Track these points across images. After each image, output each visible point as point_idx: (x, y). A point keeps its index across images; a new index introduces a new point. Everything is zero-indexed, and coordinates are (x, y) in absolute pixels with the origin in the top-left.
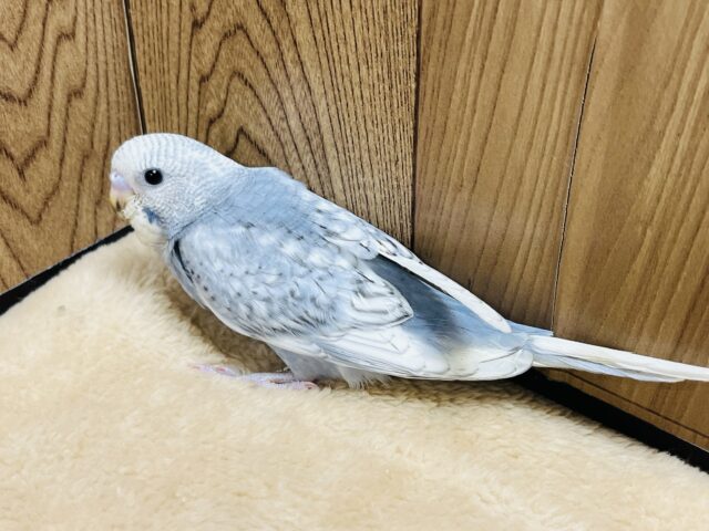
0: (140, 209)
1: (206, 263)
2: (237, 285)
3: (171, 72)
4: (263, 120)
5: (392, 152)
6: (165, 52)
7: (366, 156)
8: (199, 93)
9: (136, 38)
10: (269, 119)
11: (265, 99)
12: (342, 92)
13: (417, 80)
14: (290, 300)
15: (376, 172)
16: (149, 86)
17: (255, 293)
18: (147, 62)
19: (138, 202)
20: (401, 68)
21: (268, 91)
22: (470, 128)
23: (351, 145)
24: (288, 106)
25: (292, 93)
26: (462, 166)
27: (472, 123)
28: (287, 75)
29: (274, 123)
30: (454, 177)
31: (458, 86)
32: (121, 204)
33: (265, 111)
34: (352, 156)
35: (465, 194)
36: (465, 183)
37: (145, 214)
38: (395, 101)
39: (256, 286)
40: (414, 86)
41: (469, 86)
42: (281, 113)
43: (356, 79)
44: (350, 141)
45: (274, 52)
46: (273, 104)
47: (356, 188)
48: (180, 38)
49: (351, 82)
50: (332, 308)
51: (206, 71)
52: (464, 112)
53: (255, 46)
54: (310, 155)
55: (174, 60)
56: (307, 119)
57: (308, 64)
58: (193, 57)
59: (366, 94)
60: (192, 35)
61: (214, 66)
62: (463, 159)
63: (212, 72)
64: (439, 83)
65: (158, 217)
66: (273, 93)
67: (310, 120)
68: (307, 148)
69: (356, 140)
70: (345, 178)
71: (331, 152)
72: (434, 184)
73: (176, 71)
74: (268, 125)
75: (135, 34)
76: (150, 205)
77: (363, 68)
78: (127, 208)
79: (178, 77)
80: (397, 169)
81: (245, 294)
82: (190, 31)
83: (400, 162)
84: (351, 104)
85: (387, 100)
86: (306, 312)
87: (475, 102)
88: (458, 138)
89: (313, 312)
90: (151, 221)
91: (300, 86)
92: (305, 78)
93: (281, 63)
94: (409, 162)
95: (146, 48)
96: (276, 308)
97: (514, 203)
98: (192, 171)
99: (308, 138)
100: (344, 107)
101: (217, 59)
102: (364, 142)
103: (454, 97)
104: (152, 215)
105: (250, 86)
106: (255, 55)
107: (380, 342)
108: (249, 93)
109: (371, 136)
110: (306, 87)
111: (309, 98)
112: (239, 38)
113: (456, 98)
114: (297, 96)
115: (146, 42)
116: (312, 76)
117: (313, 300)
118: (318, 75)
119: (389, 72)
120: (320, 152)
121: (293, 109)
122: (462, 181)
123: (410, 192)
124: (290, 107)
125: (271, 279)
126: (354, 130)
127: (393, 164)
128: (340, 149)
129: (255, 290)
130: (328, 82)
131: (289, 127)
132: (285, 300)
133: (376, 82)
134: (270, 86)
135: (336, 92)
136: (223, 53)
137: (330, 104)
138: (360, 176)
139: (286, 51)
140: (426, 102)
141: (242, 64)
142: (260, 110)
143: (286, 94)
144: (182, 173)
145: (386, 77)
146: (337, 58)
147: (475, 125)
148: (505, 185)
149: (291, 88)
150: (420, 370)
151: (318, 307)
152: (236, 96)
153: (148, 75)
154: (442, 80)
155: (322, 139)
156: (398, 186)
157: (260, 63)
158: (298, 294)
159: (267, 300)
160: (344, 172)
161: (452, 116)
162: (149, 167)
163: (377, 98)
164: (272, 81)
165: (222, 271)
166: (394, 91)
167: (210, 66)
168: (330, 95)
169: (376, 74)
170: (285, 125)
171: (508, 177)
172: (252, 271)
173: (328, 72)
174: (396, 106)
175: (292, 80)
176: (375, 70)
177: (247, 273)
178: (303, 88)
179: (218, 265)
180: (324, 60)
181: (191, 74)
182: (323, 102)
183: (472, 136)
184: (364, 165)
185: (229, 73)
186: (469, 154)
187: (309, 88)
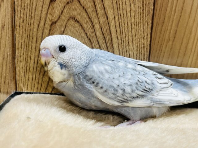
0: (57, 64)
1: (101, 76)
2: (117, 82)
3: (35, 24)
4: (83, 34)
5: (142, 34)
6: (32, 15)
7: (130, 38)
8: (50, 30)
9: (16, 12)
10: (86, 34)
11: (85, 26)
12: (122, 16)
13: (154, 6)
14: (139, 83)
15: (134, 43)
16: (21, 32)
17: (125, 84)
18: (21, 21)
19: (56, 61)
20: (148, 2)
21: (87, 22)
22: (173, 18)
23: (124, 35)
24: (96, 27)
25: (99, 21)
26: (170, 33)
27: (174, 17)
28: (97, 14)
29: (88, 35)
30: (167, 38)
31: (170, 5)
32: (47, 63)
33: (84, 31)
34: (124, 40)
35: (171, 43)
36: (171, 39)
37: (59, 66)
38: (145, 15)
39: (125, 81)
40: (152, 8)
41: (173, 4)
42: (93, 30)
43: (129, 10)
44: (124, 34)
45: (92, 6)
46: (89, 27)
47: (125, 52)
48: (42, 8)
49: (126, 11)
50: (153, 84)
51: (55, 19)
52: (171, 14)
53: (83, 5)
54: (105, 44)
55: (37, 18)
56: (105, 30)
57: (108, 8)
58: (48, 15)
59: (133, 14)
60: (49, 5)
61: (60, 17)
62: (170, 30)
63: (58, 20)
64: (162, 5)
65: (65, 66)
66: (89, 22)
67: (106, 30)
68: (104, 41)
69: (127, 33)
70: (121, 50)
71: (115, 40)
72: (159, 42)
73: (38, 23)
74: (85, 36)
75: (16, 10)
76: (61, 61)
77: (132, 5)
78: (50, 64)
79: (39, 25)
80: (144, 40)
81: (121, 85)
82: (48, 4)
83: (145, 38)
84: (126, 20)
85: (142, 15)
86: (145, 87)
87: (175, 9)
88: (169, 23)
89: (148, 86)
90: (62, 68)
91: (103, 18)
92: (106, 13)
93: (95, 10)
94: (149, 36)
95: (22, 15)
96: (134, 88)
97: (188, 42)
98: (78, 46)
99: (104, 37)
100: (123, 21)
101: (61, 14)
102: (130, 33)
103: (168, 9)
104: (62, 66)
105: (78, 22)
106: (82, 9)
107: (170, 94)
108: (77, 25)
109: (133, 30)
110: (105, 17)
111: (107, 21)
112: (75, 3)
113: (169, 9)
114: (101, 21)
115: (22, 13)
116: (109, 12)
117: (146, 82)
118: (112, 11)
119: (143, 5)
120: (110, 42)
121: (98, 27)
122: (170, 38)
123: (149, 48)
124: (97, 27)
125: (129, 77)
126: (126, 29)
127: (142, 39)
128: (119, 38)
129: (125, 82)
130: (116, 13)
131: (96, 35)
132: (137, 84)
133: (137, 9)
134: (88, 19)
135: (120, 16)
136: (65, 10)
137: (116, 21)
138: (127, 47)
139: (97, 5)
140: (157, 13)
141: (75, 14)
142: (82, 31)
143: (95, 21)
144: (74, 47)
145: (141, 6)
146: (121, 3)
147: (175, 17)
148: (186, 35)
149: (99, 19)
150: (184, 101)
151: (148, 84)
152: (70, 28)
153: (21, 27)
154: (164, 4)
155: (111, 36)
156: (144, 47)
157: (84, 11)
158: (140, 81)
159: (131, 85)
160: (120, 47)
161: (167, 16)
162: (61, 44)
163: (137, 15)
164: (89, 18)
165: (109, 78)
166: (144, 11)
167: (57, 17)
168: (117, 18)
169: (137, 6)
170: (94, 34)
171: (187, 33)
172: (121, 75)
173: (116, 9)
174: (145, 16)
175: (99, 15)
176: (137, 5)
177: (120, 76)
178: (104, 18)
179: (107, 76)
180: (115, 5)
181: (46, 22)
182: (113, 21)
183: (174, 21)
184: (130, 42)
185: (67, 19)
186: (173, 28)
187: (107, 17)
